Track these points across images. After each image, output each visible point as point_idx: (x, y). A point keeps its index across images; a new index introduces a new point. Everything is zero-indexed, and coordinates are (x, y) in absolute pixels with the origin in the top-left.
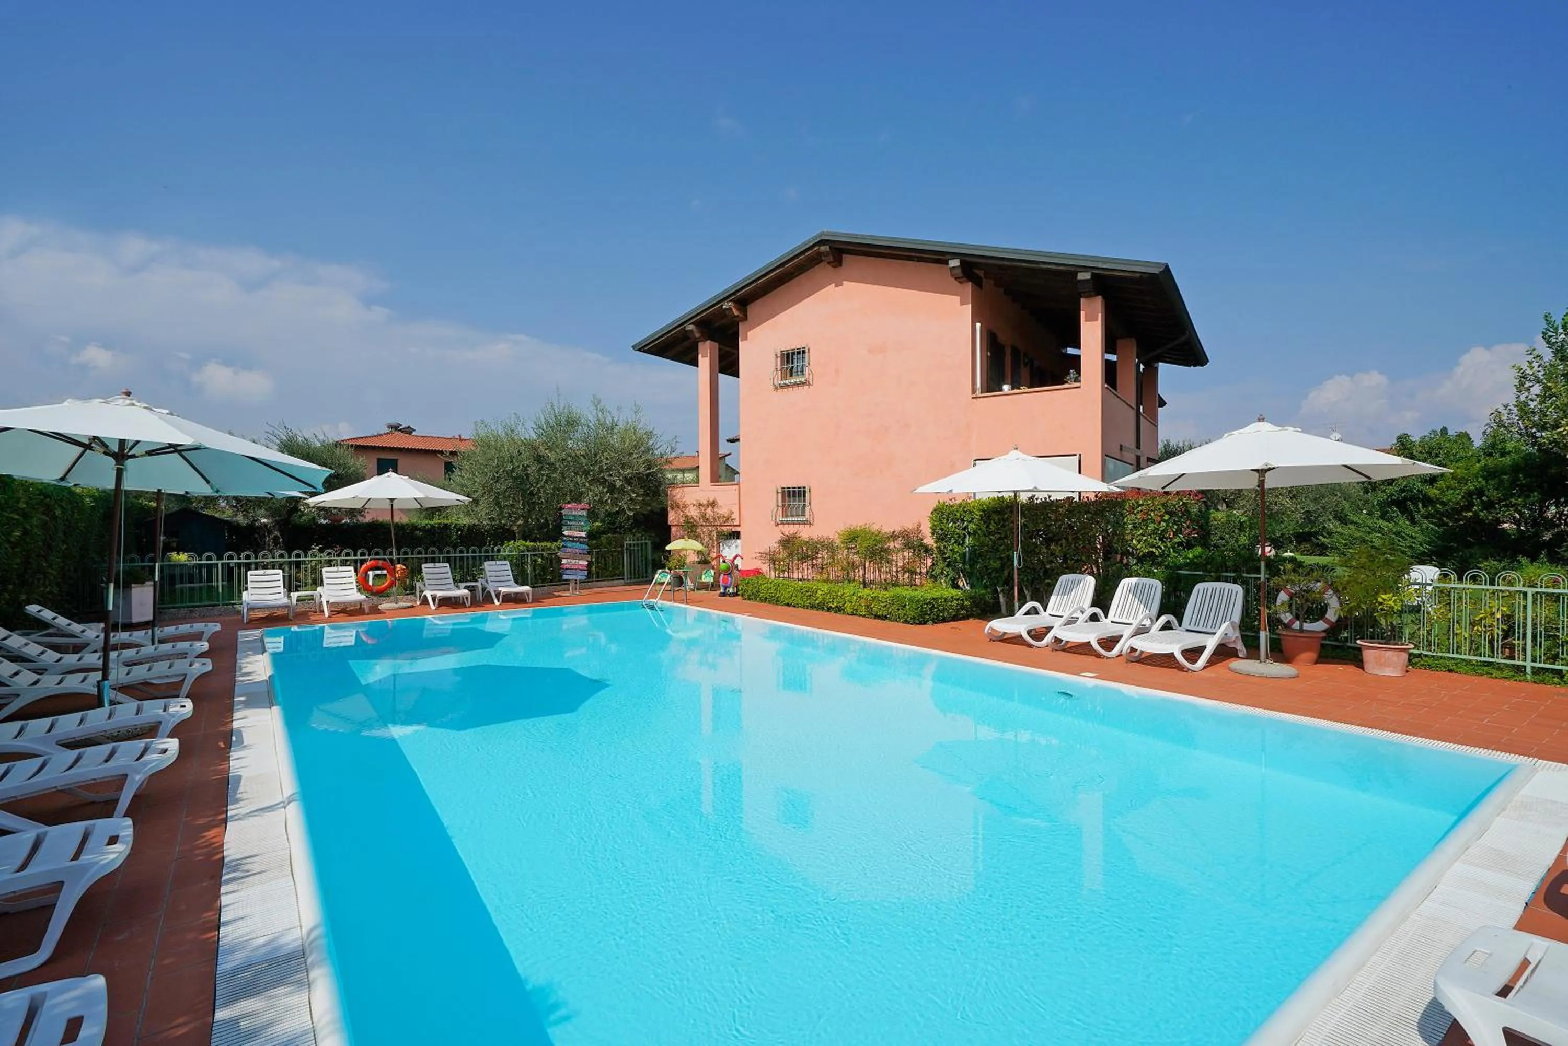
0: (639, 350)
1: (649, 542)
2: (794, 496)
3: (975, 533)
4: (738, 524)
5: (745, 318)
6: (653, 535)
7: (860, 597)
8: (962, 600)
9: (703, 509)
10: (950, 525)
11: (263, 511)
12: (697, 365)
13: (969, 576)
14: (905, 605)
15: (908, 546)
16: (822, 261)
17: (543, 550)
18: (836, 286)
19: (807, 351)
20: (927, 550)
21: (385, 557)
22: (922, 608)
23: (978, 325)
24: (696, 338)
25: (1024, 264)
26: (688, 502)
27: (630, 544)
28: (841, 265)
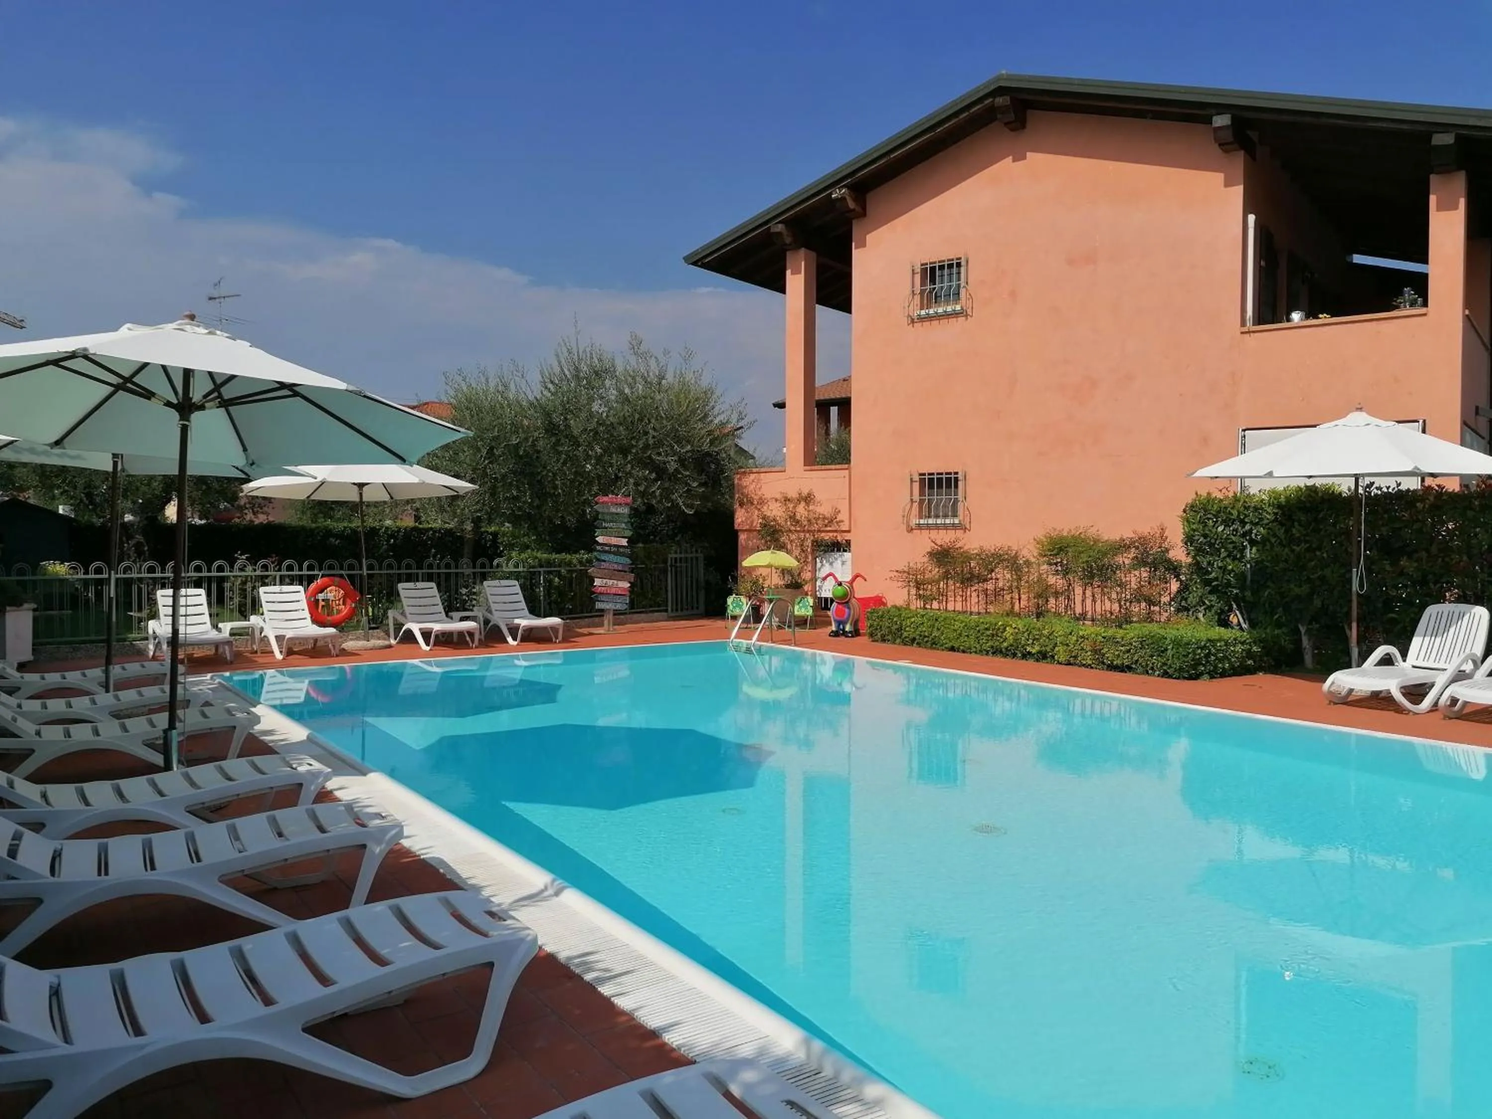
0: (695, 264)
1: (701, 556)
2: (940, 486)
3: (1265, 540)
4: (847, 529)
5: (863, 214)
6: (706, 545)
7: (1082, 637)
8: (1250, 644)
9: (791, 506)
10: (1220, 529)
11: (129, 504)
12: (783, 290)
13: (1248, 610)
14: (1166, 650)
15: (1140, 562)
16: (995, 119)
17: (560, 566)
18: (1014, 161)
19: (963, 263)
20: (1174, 569)
21: (343, 572)
22: (1195, 654)
23: (1252, 218)
24: (786, 244)
25: (1340, 122)
26: (768, 495)
27: (676, 559)
28: (1023, 126)
